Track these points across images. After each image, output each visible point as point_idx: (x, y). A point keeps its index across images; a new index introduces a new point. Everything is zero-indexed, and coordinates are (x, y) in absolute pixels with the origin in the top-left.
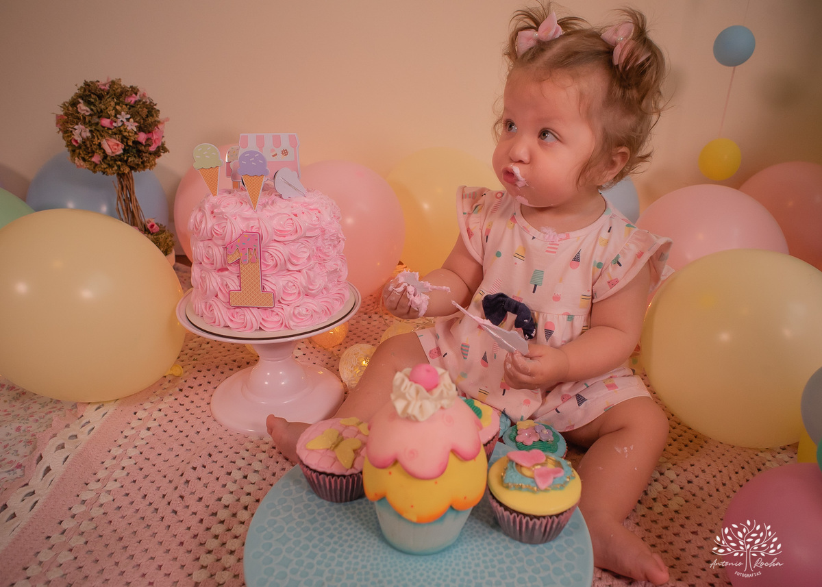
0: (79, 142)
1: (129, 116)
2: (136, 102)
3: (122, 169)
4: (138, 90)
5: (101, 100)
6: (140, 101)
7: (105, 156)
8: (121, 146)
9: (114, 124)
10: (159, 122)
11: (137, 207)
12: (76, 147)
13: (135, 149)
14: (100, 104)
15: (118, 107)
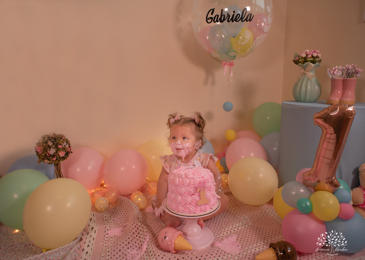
0: (52, 154)
1: (66, 143)
7: (60, 157)
8: (65, 153)
9: (63, 147)
11: (61, 172)
12: (48, 156)
13: (67, 154)
14: (56, 141)
15: (63, 141)
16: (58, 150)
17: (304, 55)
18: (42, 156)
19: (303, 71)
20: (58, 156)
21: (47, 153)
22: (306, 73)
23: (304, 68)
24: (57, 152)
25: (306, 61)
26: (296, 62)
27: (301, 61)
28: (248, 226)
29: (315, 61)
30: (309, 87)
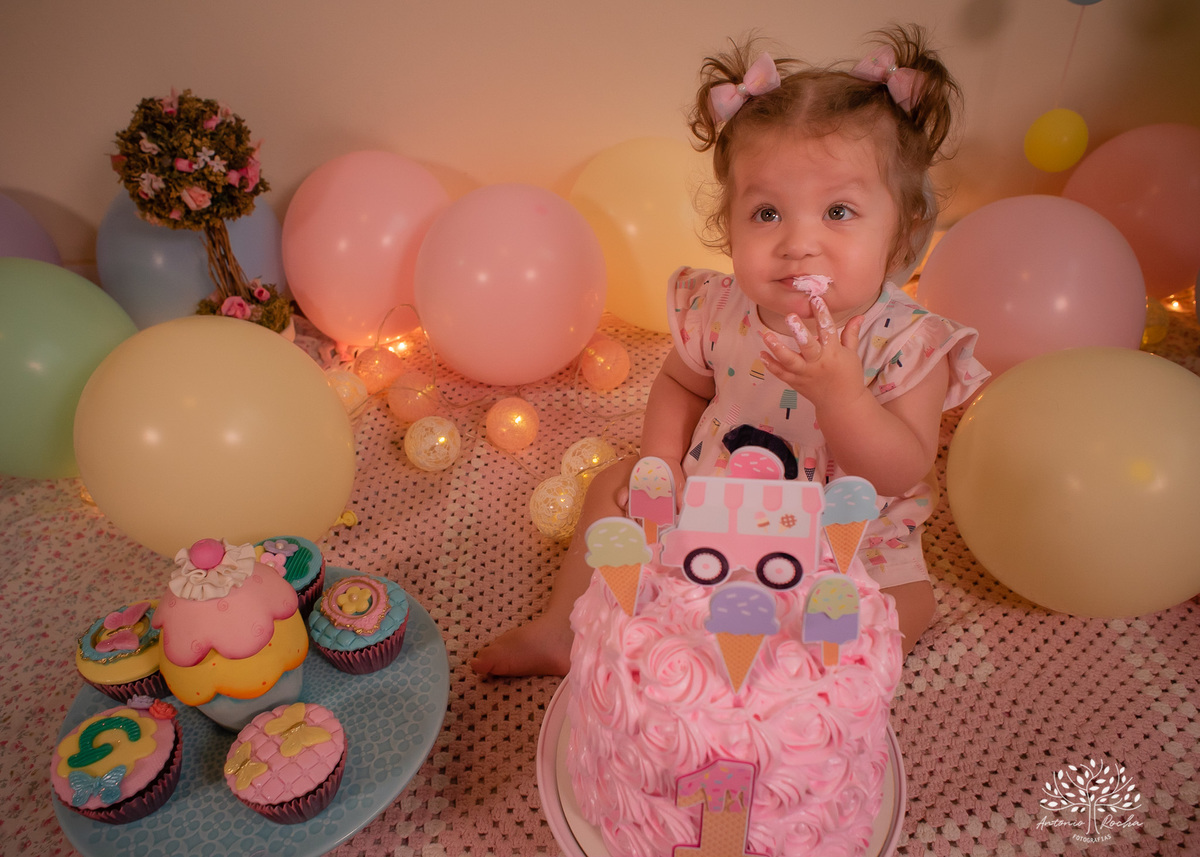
0: (150, 195)
1: (212, 153)
2: (217, 126)
3: (211, 224)
4: (218, 107)
5: (171, 130)
6: (222, 123)
7: (188, 211)
8: (208, 195)
9: (195, 167)
10: (252, 150)
11: (237, 268)
12: (147, 202)
15: (197, 142)
16: (173, 179)
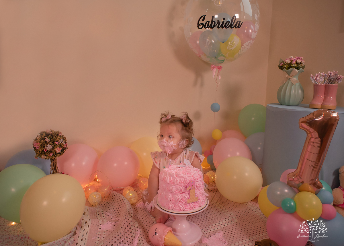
0: (49, 150)
1: (63, 140)
5: (52, 136)
8: (61, 149)
9: (59, 143)
12: (45, 152)
13: (63, 150)
14: (53, 138)
15: (60, 138)
16: (55, 146)
17: (288, 61)
18: (39, 152)
19: (287, 76)
20: (55, 152)
21: (44, 149)
22: (291, 78)
23: (289, 74)
24: (54, 148)
25: (291, 67)
26: (281, 68)
27: (286, 67)
28: (233, 223)
29: (299, 67)
30: (293, 91)
